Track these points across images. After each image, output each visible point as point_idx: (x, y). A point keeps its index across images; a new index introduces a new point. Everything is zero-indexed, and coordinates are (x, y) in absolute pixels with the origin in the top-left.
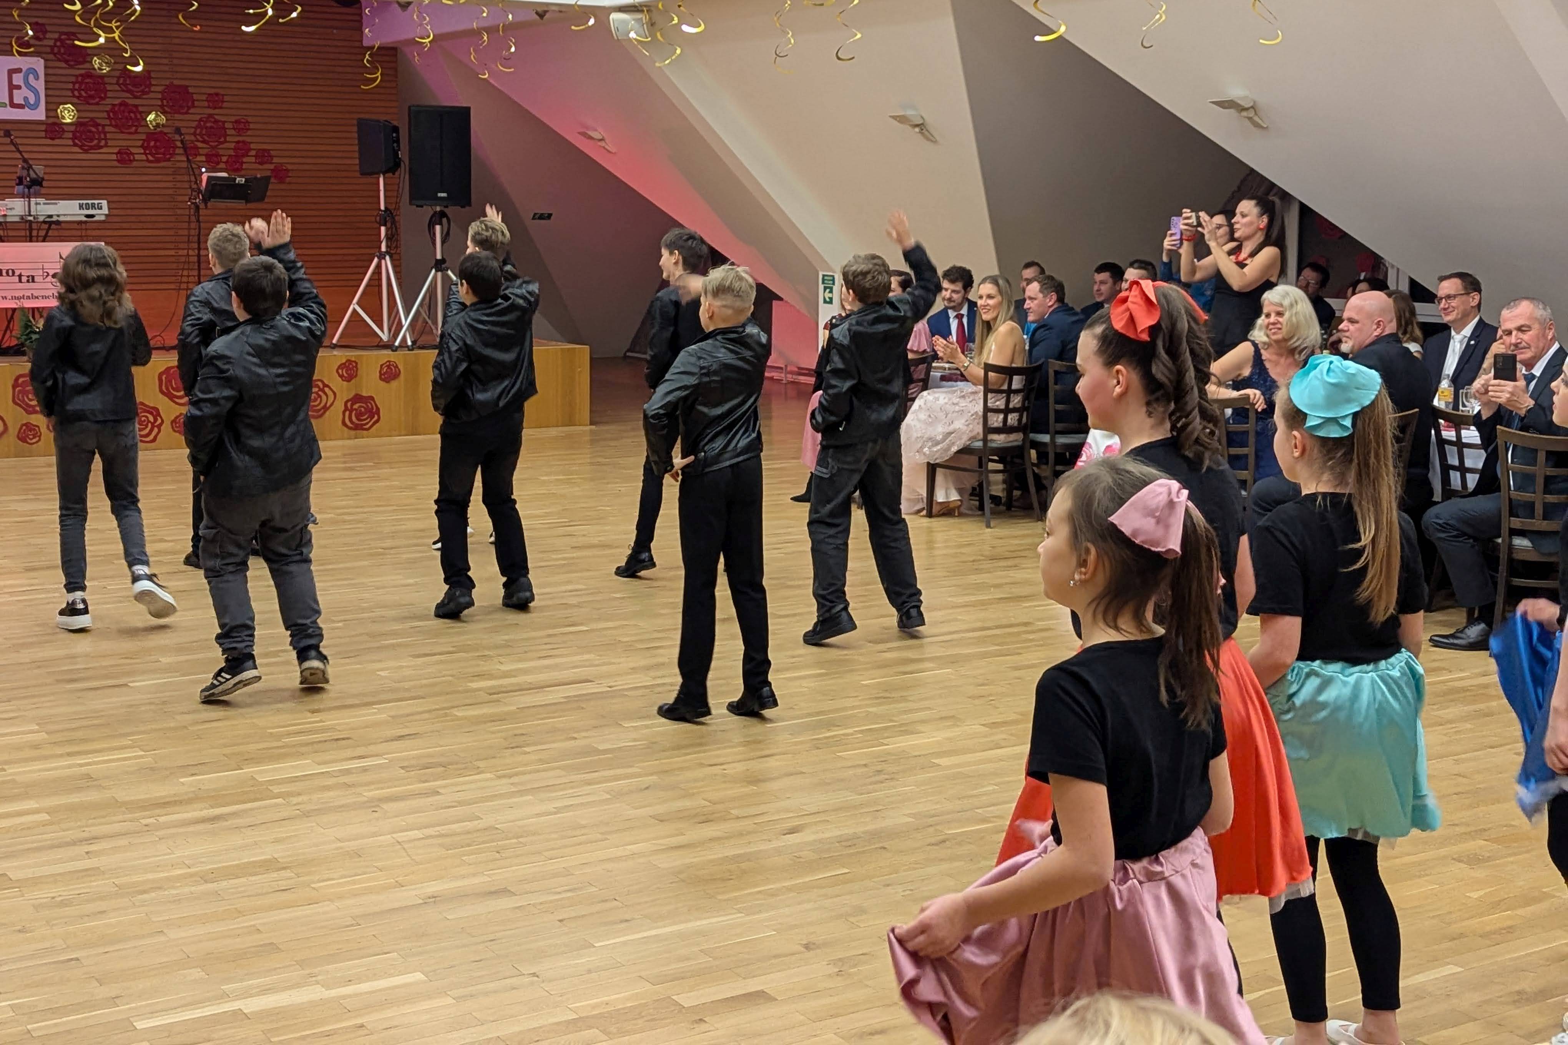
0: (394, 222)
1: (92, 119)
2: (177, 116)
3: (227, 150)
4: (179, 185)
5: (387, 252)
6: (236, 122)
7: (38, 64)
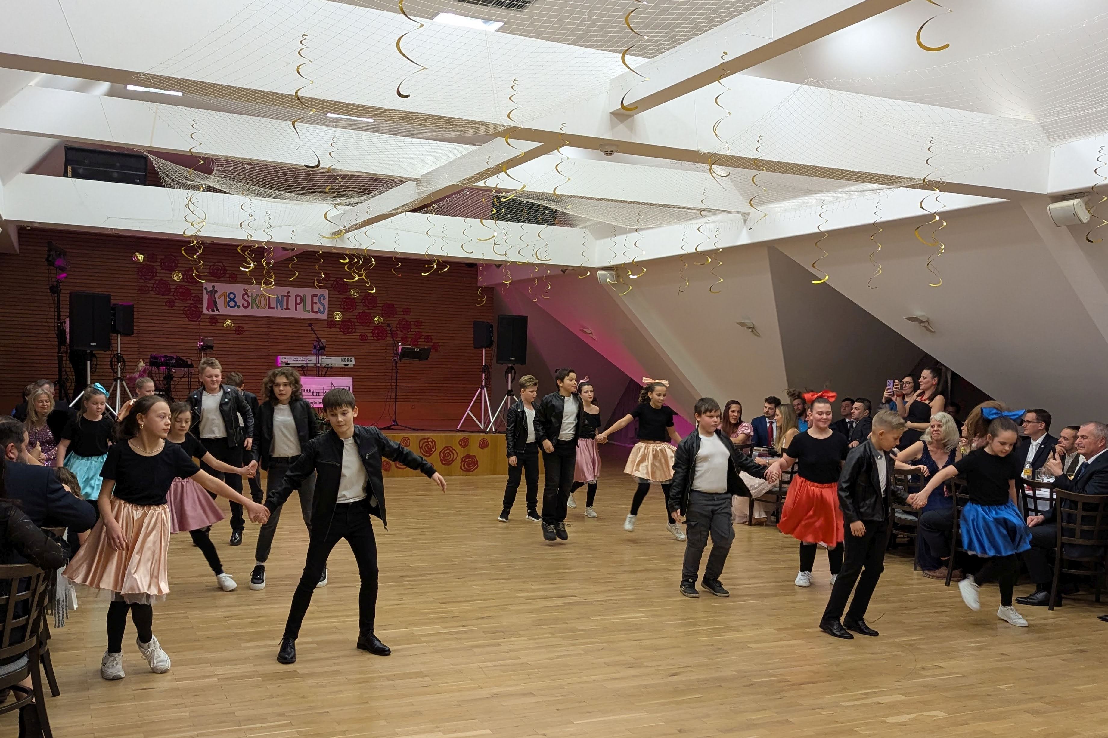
0: (489, 372)
1: (349, 319)
2: (388, 319)
3: (411, 335)
4: (388, 351)
5: (485, 386)
6: (417, 322)
7: (325, 292)
